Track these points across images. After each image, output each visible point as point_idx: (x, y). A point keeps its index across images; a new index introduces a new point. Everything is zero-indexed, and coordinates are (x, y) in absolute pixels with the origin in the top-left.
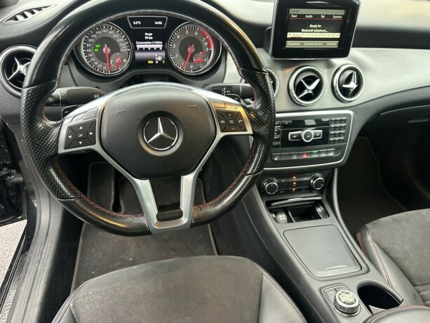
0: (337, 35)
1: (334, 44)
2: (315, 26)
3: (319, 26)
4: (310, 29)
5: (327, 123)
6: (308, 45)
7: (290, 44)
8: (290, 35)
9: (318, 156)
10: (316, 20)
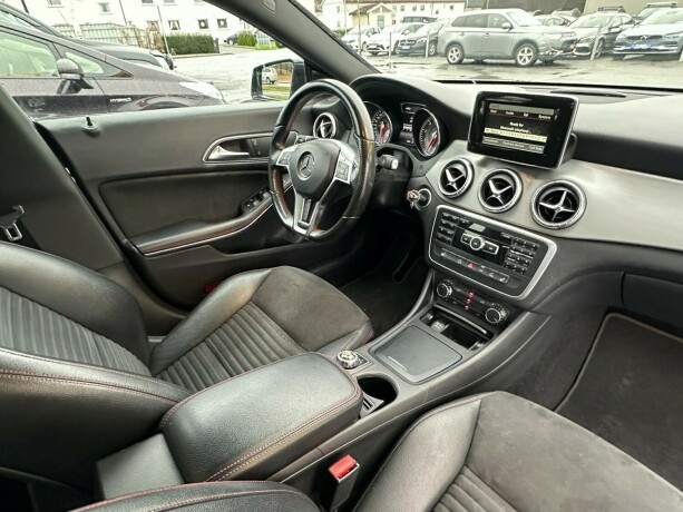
0: (543, 139)
1: (540, 150)
2: (516, 125)
3: (521, 125)
4: (511, 126)
5: (508, 241)
6: (507, 144)
7: (487, 141)
8: (487, 130)
9: (485, 273)
10: (518, 118)
